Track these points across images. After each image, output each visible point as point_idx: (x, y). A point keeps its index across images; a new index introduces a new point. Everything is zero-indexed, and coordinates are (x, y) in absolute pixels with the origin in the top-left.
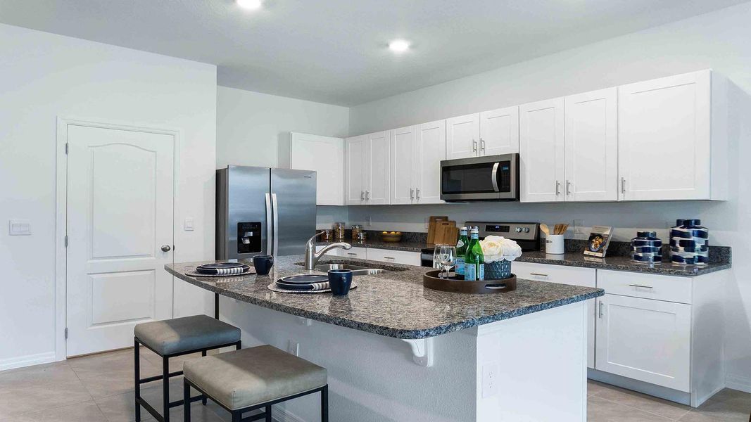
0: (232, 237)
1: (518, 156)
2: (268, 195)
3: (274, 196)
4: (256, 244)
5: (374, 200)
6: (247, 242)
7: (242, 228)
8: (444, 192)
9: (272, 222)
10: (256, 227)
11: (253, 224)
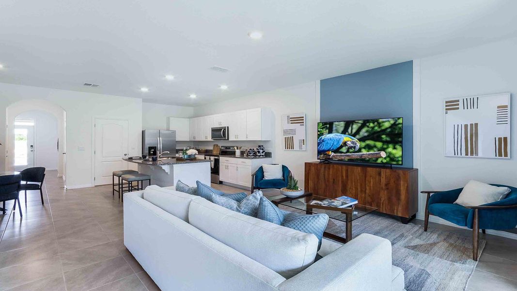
0: (147, 151)
1: (228, 127)
2: (158, 138)
3: (161, 138)
4: (155, 153)
5: (197, 139)
6: (152, 152)
7: (150, 148)
8: (212, 137)
9: (160, 146)
10: (155, 148)
11: (154, 147)
